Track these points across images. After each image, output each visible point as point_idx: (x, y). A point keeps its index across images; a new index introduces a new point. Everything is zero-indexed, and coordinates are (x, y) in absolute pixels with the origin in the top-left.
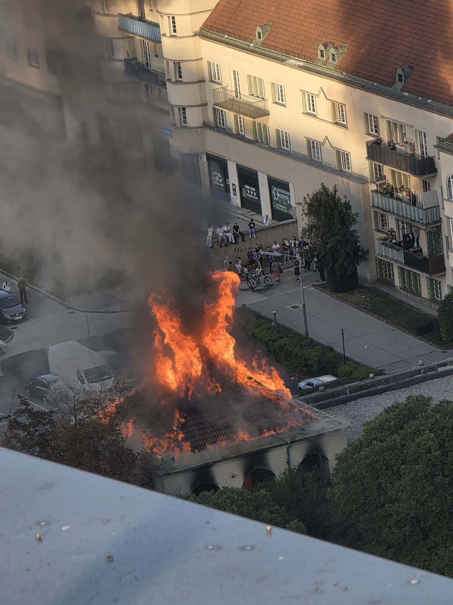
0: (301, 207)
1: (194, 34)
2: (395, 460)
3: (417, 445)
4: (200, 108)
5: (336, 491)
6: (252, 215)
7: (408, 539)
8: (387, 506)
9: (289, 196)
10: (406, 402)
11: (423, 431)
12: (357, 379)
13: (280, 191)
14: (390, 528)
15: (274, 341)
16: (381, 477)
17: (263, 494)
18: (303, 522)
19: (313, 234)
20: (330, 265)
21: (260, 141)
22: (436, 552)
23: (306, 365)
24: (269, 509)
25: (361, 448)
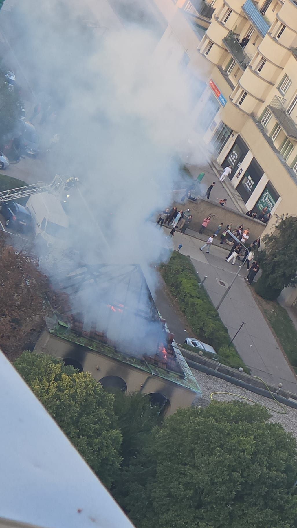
0: (277, 219)
1: (290, 48)
2: (216, 440)
3: (238, 441)
4: (258, 101)
5: (161, 431)
6: (238, 199)
7: (186, 500)
8: (188, 467)
9: (273, 205)
10: (252, 407)
11: (250, 435)
12: (228, 364)
13: (270, 197)
14: (179, 484)
15: (191, 296)
16: (199, 445)
17: (110, 397)
18: (123, 436)
19: (271, 243)
20: (267, 273)
21: (281, 153)
22: (198, 523)
23: (201, 329)
24: (107, 411)
25: (199, 414)
